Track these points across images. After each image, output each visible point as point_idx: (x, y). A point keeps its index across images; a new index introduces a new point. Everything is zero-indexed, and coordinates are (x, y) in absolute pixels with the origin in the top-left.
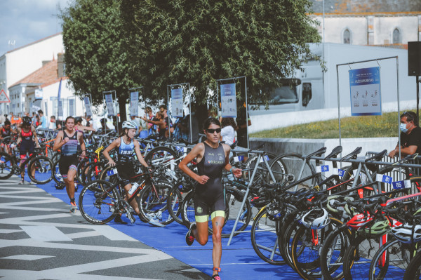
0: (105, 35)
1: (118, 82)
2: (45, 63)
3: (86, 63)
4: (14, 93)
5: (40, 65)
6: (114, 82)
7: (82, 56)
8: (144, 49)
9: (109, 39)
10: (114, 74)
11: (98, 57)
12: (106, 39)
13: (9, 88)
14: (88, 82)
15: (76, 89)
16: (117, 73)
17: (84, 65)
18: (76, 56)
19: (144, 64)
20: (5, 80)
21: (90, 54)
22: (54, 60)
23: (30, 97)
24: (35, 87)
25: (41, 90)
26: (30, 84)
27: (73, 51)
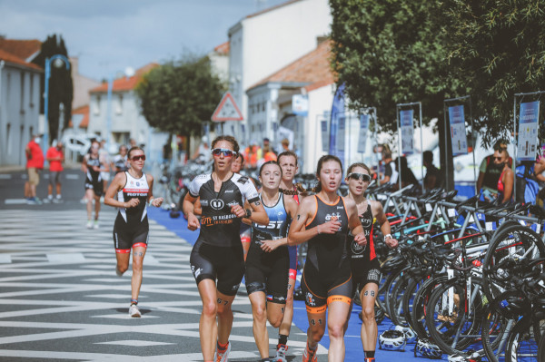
1: (436, 84)
2: (320, 40)
3: (372, 43)
4: (256, 100)
5: (313, 45)
6: (427, 83)
7: (362, 28)
10: (427, 66)
11: (394, 30)
13: (250, 92)
14: (374, 81)
16: (434, 64)
17: (367, 45)
18: (352, 28)
20: (241, 74)
21: (379, 24)
23: (284, 109)
24: (295, 90)
25: (307, 97)
26: (288, 84)
27: (346, 18)
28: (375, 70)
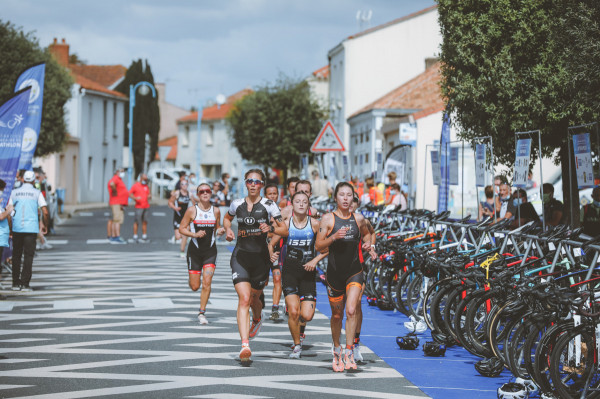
1: (559, 111)
2: (429, 62)
3: (487, 66)
4: (359, 129)
5: (421, 68)
6: (549, 109)
7: (477, 50)
9: (541, 13)
10: (549, 91)
11: (513, 51)
12: (533, 11)
13: (350, 120)
14: (490, 108)
16: (557, 88)
17: (481, 69)
18: (465, 50)
20: (343, 100)
21: (495, 45)
23: (390, 140)
24: (403, 118)
25: (415, 125)
26: (394, 110)
27: (458, 38)
28: (491, 96)
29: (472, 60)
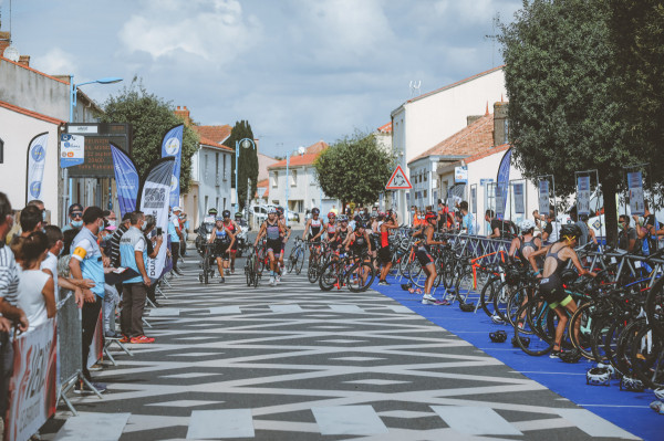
0: (579, 70)
1: (603, 155)
2: (471, 119)
3: (546, 121)
4: (417, 171)
5: (464, 124)
6: (595, 154)
7: (538, 108)
8: (652, 97)
9: (588, 79)
10: (595, 140)
11: (565, 109)
12: (581, 78)
13: (410, 164)
14: (549, 153)
15: (527, 165)
16: (601, 137)
17: (542, 123)
18: (529, 108)
19: (653, 124)
20: (403, 149)
21: (553, 104)
22: (487, 115)
23: (444, 179)
24: (455, 162)
25: (466, 168)
26: (446, 156)
27: (523, 99)
28: (550, 143)
29: (535, 116)
